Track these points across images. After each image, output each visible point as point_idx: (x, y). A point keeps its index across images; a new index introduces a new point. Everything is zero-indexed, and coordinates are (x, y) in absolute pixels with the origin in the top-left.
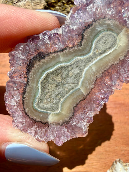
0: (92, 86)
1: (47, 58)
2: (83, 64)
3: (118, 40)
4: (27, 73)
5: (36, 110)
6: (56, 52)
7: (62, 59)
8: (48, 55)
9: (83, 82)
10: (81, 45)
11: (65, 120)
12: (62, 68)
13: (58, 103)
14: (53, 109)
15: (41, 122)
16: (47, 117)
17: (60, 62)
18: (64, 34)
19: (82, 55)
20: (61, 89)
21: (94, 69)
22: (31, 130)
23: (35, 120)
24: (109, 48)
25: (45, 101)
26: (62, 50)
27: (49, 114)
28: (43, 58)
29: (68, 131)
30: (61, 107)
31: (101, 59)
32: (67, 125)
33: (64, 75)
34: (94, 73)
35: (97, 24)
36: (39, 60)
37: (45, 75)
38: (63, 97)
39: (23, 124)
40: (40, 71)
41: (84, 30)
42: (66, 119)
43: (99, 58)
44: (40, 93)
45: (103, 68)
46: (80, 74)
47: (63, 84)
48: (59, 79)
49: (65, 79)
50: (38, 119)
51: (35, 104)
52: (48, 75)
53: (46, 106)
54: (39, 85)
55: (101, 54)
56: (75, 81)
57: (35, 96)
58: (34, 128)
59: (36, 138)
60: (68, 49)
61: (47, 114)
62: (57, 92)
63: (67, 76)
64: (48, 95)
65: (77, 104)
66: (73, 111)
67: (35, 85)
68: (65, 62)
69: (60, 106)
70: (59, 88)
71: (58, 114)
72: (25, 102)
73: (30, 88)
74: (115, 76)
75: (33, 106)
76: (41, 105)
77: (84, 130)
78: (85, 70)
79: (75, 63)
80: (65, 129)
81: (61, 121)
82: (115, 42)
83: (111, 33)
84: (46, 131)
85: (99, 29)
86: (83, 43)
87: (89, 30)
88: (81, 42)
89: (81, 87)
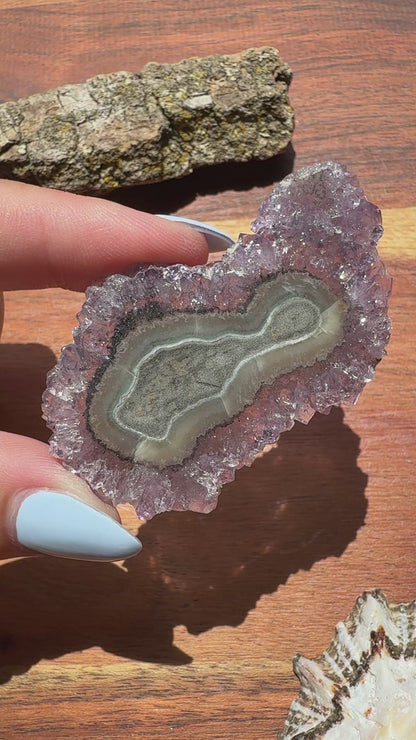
0: (248, 402)
1: (169, 318)
2: (240, 350)
3: (321, 320)
4: (116, 340)
5: (113, 424)
6: (189, 311)
7: (198, 328)
8: (171, 313)
9: (231, 387)
10: (245, 311)
11: (172, 461)
12: (194, 347)
13: (167, 419)
14: (151, 430)
15: (118, 453)
16: (134, 446)
17: (193, 335)
18: (216, 280)
19: (244, 332)
20: (180, 391)
21: (260, 365)
22: (90, 467)
23: (105, 446)
24: (301, 333)
25: (140, 409)
26: (203, 311)
27: (141, 440)
28: (160, 317)
29: (172, 489)
30: (171, 429)
31: (278, 350)
32: (173, 474)
33: (195, 363)
34: (259, 374)
35: (286, 278)
36: (150, 319)
37: (153, 352)
38: (180, 409)
39: (75, 449)
40: (146, 341)
41: (258, 284)
42: (175, 459)
43: (275, 347)
44: (132, 388)
45: (279, 368)
46: (230, 369)
47: (188, 381)
48: (181, 369)
49: (194, 371)
50: (112, 446)
51: (116, 410)
52: (161, 355)
53: (139, 419)
54: (136, 370)
55: (280, 339)
56: (213, 381)
57: (119, 393)
58: (96, 465)
59: (97, 488)
60: (216, 311)
61: (136, 439)
62: (170, 396)
63: (201, 366)
64: (148, 398)
65: (209, 432)
66: (194, 445)
67: (126, 370)
68: (205, 336)
69: (169, 427)
70: (176, 388)
71: (159, 445)
72: (93, 400)
73: (114, 372)
74: (300, 391)
75: (108, 414)
76: (129, 415)
77: (209, 496)
78: (242, 363)
79: (223, 343)
80: (167, 483)
81: (163, 462)
82: (315, 323)
83: (310, 303)
84: (123, 478)
85: (287, 289)
86: (249, 309)
87: (267, 285)
88: (246, 305)
89: (224, 397)
